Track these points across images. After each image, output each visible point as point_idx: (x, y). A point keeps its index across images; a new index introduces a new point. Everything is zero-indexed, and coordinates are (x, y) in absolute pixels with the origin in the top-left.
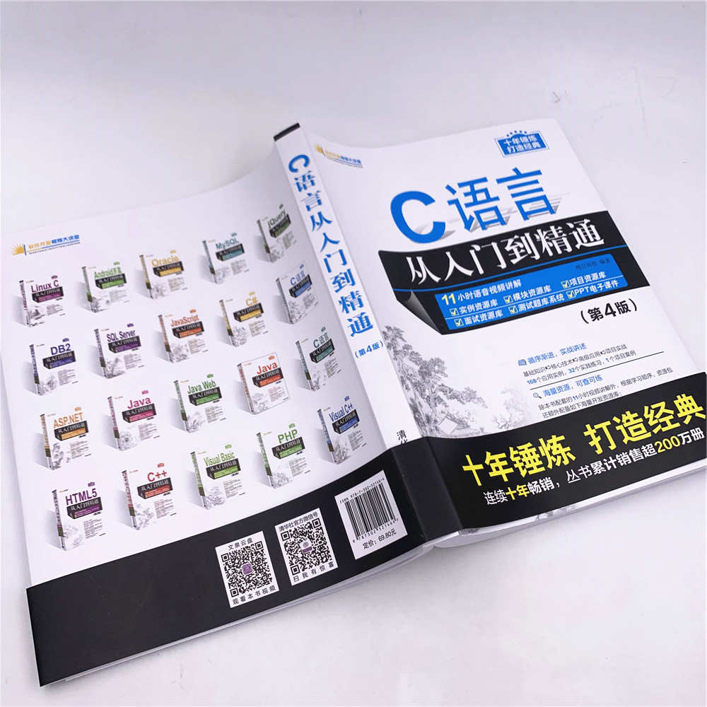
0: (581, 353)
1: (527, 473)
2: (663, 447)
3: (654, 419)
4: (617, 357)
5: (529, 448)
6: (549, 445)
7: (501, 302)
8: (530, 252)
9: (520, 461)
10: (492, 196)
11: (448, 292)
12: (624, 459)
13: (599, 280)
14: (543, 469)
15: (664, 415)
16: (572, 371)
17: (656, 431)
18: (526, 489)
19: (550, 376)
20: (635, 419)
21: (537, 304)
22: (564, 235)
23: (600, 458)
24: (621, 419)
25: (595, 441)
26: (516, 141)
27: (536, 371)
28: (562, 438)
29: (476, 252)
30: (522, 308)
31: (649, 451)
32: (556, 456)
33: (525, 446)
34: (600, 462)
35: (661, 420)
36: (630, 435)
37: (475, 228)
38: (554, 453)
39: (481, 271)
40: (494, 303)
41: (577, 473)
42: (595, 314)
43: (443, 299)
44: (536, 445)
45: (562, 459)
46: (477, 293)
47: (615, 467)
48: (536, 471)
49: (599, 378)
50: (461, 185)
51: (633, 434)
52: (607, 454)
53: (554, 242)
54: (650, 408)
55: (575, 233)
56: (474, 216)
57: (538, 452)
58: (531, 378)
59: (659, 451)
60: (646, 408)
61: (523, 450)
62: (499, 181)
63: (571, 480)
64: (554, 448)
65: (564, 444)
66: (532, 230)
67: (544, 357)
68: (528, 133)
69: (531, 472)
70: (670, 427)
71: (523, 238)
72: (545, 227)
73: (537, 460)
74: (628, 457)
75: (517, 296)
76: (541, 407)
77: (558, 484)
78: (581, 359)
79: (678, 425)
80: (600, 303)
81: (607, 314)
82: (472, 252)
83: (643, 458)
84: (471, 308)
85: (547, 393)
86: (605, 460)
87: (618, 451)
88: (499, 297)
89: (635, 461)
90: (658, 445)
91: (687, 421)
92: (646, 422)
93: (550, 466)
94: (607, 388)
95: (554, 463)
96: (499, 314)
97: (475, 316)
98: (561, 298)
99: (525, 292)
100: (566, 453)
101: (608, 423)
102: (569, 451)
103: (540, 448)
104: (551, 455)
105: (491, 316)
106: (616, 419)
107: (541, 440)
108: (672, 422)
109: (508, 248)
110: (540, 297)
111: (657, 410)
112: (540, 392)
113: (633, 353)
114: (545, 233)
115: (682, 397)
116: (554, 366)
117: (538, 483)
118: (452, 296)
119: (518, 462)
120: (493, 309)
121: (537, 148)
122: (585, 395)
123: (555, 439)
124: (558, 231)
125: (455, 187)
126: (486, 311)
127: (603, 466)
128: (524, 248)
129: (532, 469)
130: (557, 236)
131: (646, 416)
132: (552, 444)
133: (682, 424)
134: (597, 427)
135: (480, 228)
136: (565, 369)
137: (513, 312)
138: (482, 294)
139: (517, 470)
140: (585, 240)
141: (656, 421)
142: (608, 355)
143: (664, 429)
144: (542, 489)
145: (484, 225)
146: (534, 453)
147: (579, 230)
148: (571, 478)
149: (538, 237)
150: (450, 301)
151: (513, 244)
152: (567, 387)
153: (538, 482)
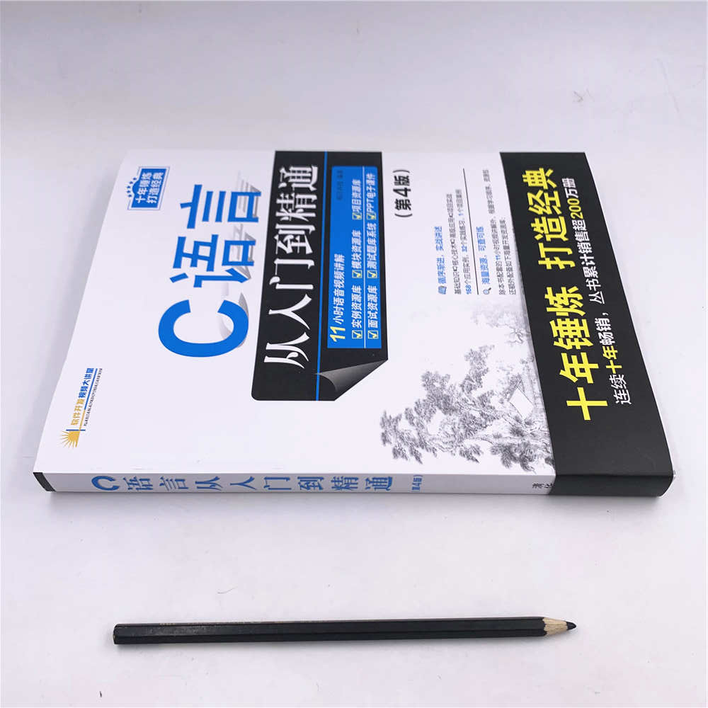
0: (446, 234)
1: (587, 338)
3: (545, 207)
4: (460, 205)
5: (557, 325)
6: (555, 305)
7: (358, 282)
8: (302, 232)
9: (572, 340)
12: (585, 248)
13: (362, 186)
14: (584, 321)
15: (542, 198)
17: (559, 212)
18: (608, 348)
19: (466, 271)
20: (541, 222)
21: (372, 249)
23: (579, 266)
24: (537, 233)
25: (561, 264)
26: (142, 191)
27: (457, 281)
30: (372, 265)
31: (580, 225)
32: (571, 304)
33: (554, 329)
34: (584, 268)
35: (548, 203)
36: (559, 233)
38: (567, 304)
39: (310, 287)
40: (356, 289)
41: (593, 292)
42: (403, 205)
43: (335, 340)
44: (554, 316)
45: (576, 299)
46: (339, 292)
47: (593, 258)
48: (585, 328)
49: (480, 229)
51: (558, 229)
52: (576, 256)
53: (298, 206)
54: (532, 206)
55: (295, 185)
57: (563, 318)
58: (463, 288)
59: (582, 217)
60: (531, 209)
61: (558, 331)
62: (191, 225)
63: (601, 300)
64: (560, 302)
65: (557, 291)
66: (274, 220)
67: (441, 267)
68: (137, 177)
69: (587, 335)
70: (556, 198)
71: (282, 232)
72: (275, 207)
73: (572, 323)
74: (584, 244)
75: (356, 265)
76: (502, 292)
77: (604, 314)
78: (453, 236)
80: (390, 196)
81: (406, 196)
82: (280, 287)
83: (587, 233)
85: (486, 281)
86: (583, 263)
87: (575, 249)
88: (350, 281)
91: (554, 185)
93: (582, 313)
94: (494, 226)
96: (373, 289)
97: (368, 315)
98: (372, 226)
99: (353, 256)
101: (541, 245)
105: (373, 298)
106: (538, 237)
107: (549, 310)
108: (551, 195)
109: (289, 251)
110: (365, 244)
111: (535, 202)
112: (483, 287)
113: (458, 191)
114: (283, 210)
115: (526, 178)
116: (455, 263)
117: (602, 332)
118: (333, 329)
119: (573, 344)
120: (365, 293)
122: (497, 248)
123: (549, 296)
126: (365, 301)
127: (590, 266)
128: (295, 235)
129: (583, 332)
130: (291, 202)
133: (555, 189)
134: (543, 255)
136: (461, 254)
137: (374, 275)
139: (584, 348)
140: (307, 180)
142: (456, 213)
144: (608, 331)
147: (291, 180)
148: (598, 299)
149: (285, 219)
150: (340, 333)
151: (285, 243)
152: (483, 260)
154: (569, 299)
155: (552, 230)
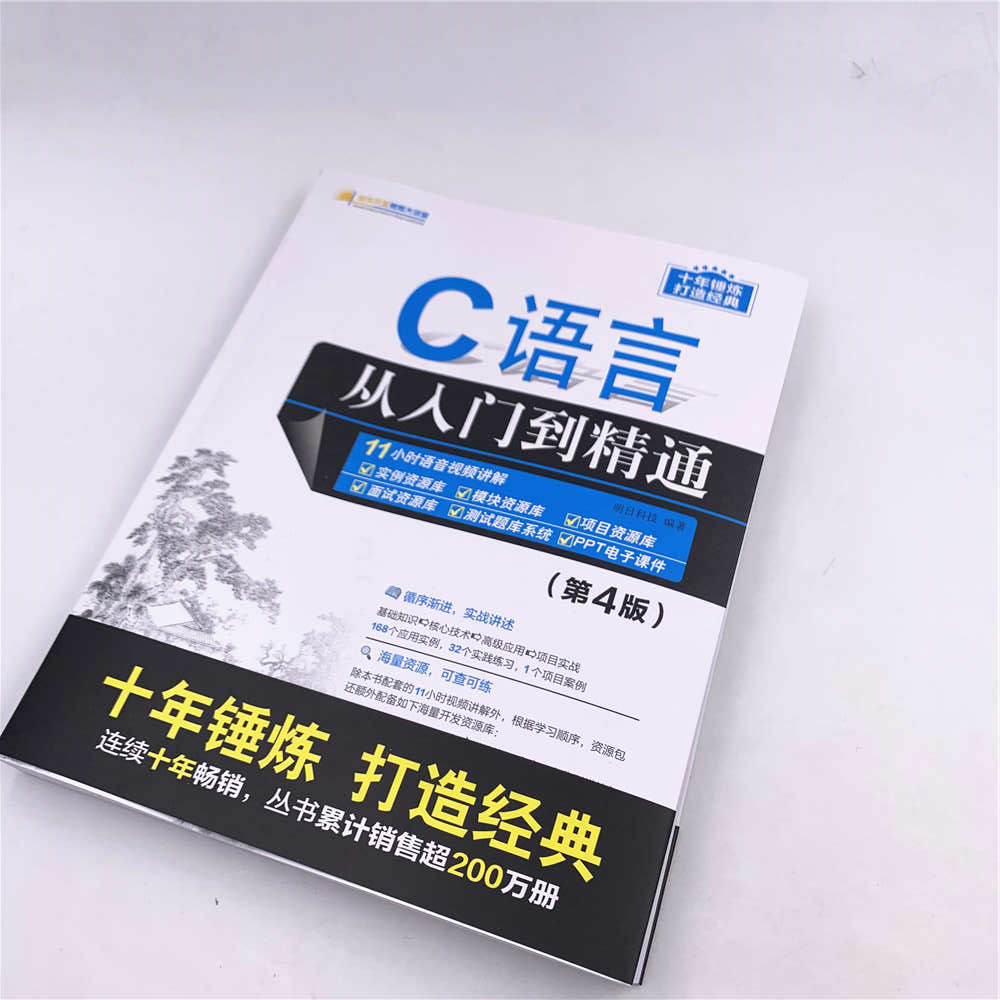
0: (496, 632)
1: (220, 748)
2: (464, 870)
3: (496, 815)
4: (548, 676)
5: (260, 716)
6: (294, 732)
7: (449, 491)
8: (563, 444)
9: (226, 726)
10: (584, 340)
11: (384, 437)
12: (382, 838)
13: (637, 546)
14: (248, 759)
15: (520, 822)
16: (454, 648)
17: (478, 835)
18: (191, 769)
19: (414, 636)
20: (464, 791)
21: (500, 524)
22: (644, 450)
23: (348, 807)
24: (442, 774)
25: (367, 779)
26: (702, 281)
27: (401, 617)
28: (325, 737)
29: (483, 406)
30: (473, 516)
31: (435, 857)
32: (286, 756)
33: (257, 711)
34: (342, 813)
35: (504, 826)
36: (430, 809)
37: (514, 372)
38: (289, 750)
39: (464, 434)
40: (439, 486)
41: (292, 802)
42: (577, 591)
43: (368, 443)
44: (276, 719)
45: (291, 768)
46: (428, 461)
47: (357, 839)
48: (237, 755)
49: (486, 686)
50: (552, 304)
51: (437, 811)
52: (368, 810)
53: (617, 451)
54: (506, 794)
55: (665, 457)
56: (530, 355)
57: (267, 731)
58: (385, 621)
59: (451, 870)
60: (500, 789)
61: (250, 713)
62: (616, 325)
63: (272, 805)
64: (297, 742)
65: (317, 746)
66: (597, 417)
67: (434, 604)
68: (736, 280)
69: (225, 752)
70: (510, 848)
71: (571, 421)
72: (623, 423)
73: (254, 741)
74: (392, 842)
75: (480, 496)
76: (356, 673)
77: (247, 796)
78: (487, 641)
79: (526, 854)
80: (600, 579)
81: (596, 601)
82: (477, 402)
83: (414, 859)
84: (398, 476)
85: (385, 657)
86: (353, 817)
87: (386, 819)
88: (453, 482)
89: (397, 853)
90: (460, 860)
91: (546, 861)
92: (478, 808)
93: (263, 763)
94: (484, 711)
95: (274, 762)
96: (431, 506)
97: (392, 489)
98: (545, 535)
99: (498, 497)
100: (307, 762)
101: (416, 766)
102: (314, 763)
103: (277, 727)
104: (283, 748)
105: (416, 502)
106: (433, 771)
107: (290, 719)
108: (521, 843)
109: (534, 423)
110: (513, 515)
111: (515, 805)
112: (377, 650)
113: (581, 686)
114: (615, 431)
115: (580, 818)
116: (434, 626)
117: (219, 775)
118: (387, 446)
119: (220, 724)
120: (428, 494)
121: (730, 307)
122: (439, 696)
123: (313, 730)
124: (638, 439)
125: (541, 303)
126: (414, 491)
127: (342, 824)
128: (560, 436)
129: (233, 747)
130: (629, 444)
131: (487, 800)
132: (299, 735)
133: (535, 859)
134: (392, 759)
135: (522, 376)
136: (446, 640)
137: (453, 513)
138: (434, 465)
139: (206, 735)
140: (672, 475)
141: (494, 822)
142: (534, 663)
143: (495, 844)
144: (217, 786)
145: (531, 374)
146: (259, 729)
147: (678, 456)
148: (276, 802)
149: (597, 430)
150: (378, 450)
151: (549, 421)
152: (424, 667)
153: (222, 772)
154: (296, 758)
155: (441, 802)
